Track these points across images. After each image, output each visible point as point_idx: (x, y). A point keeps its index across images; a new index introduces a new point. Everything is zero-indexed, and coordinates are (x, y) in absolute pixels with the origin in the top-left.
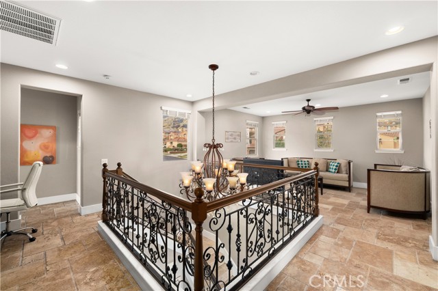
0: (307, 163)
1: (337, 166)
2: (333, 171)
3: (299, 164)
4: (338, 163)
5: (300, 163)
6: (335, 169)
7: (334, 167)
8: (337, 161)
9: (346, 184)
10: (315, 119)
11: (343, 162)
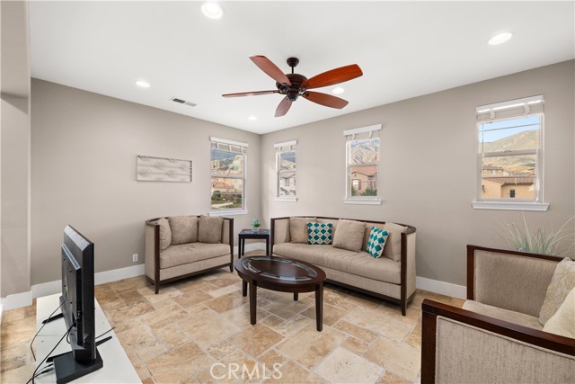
0: (327, 228)
1: (381, 240)
2: (374, 251)
3: (310, 231)
4: (385, 234)
5: (313, 228)
6: (378, 248)
7: (376, 243)
8: (386, 228)
9: (395, 293)
10: (346, 133)
11: (395, 231)
